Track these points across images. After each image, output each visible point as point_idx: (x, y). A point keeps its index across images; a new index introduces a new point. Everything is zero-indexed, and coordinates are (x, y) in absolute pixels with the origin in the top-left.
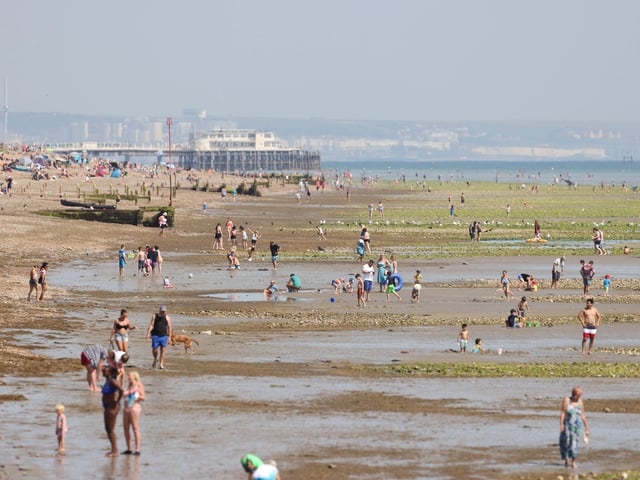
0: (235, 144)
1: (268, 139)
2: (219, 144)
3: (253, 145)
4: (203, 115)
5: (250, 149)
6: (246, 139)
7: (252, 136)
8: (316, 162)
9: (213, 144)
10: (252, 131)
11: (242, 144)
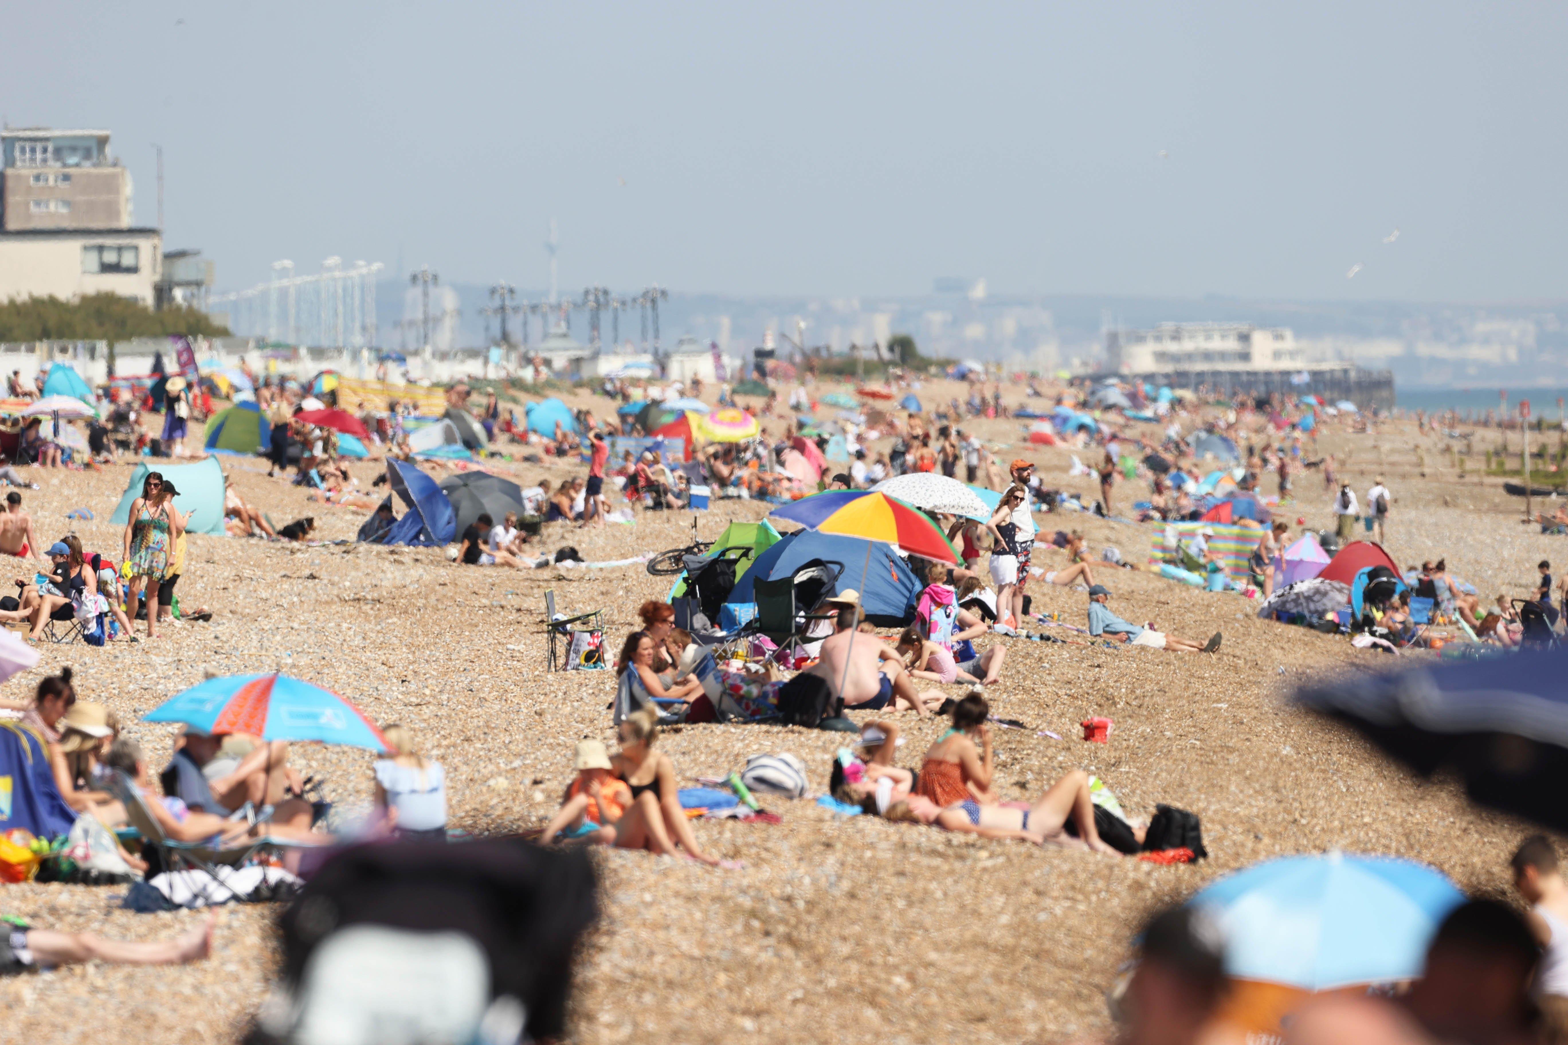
0: (1208, 356)
1: (1280, 345)
2: (1175, 358)
3: (1245, 357)
4: (979, 292)
5: (1239, 366)
6: (1232, 345)
7: (1245, 338)
8: (1385, 393)
9: (1161, 356)
10: (1244, 328)
11: (1223, 356)
